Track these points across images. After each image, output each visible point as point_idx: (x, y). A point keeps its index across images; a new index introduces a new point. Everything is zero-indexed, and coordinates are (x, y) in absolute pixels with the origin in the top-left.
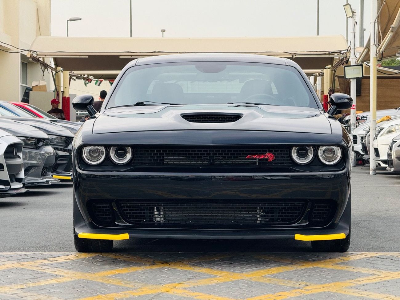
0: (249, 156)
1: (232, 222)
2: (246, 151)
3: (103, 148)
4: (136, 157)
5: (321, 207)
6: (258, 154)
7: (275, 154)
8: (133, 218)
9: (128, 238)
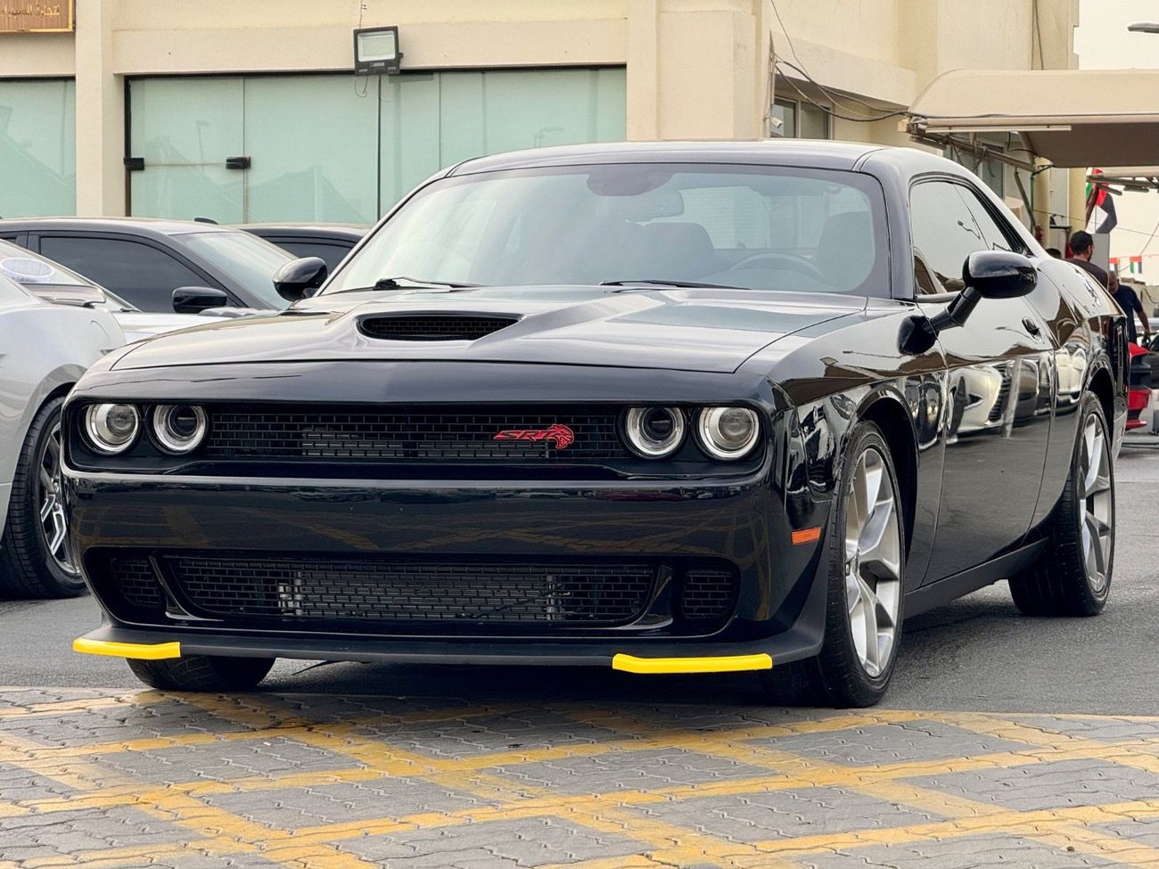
0: (503, 434)
2: (494, 420)
3: (133, 409)
4: (217, 435)
5: (704, 580)
6: (527, 428)
7: (575, 429)
8: (207, 601)
9: (179, 655)
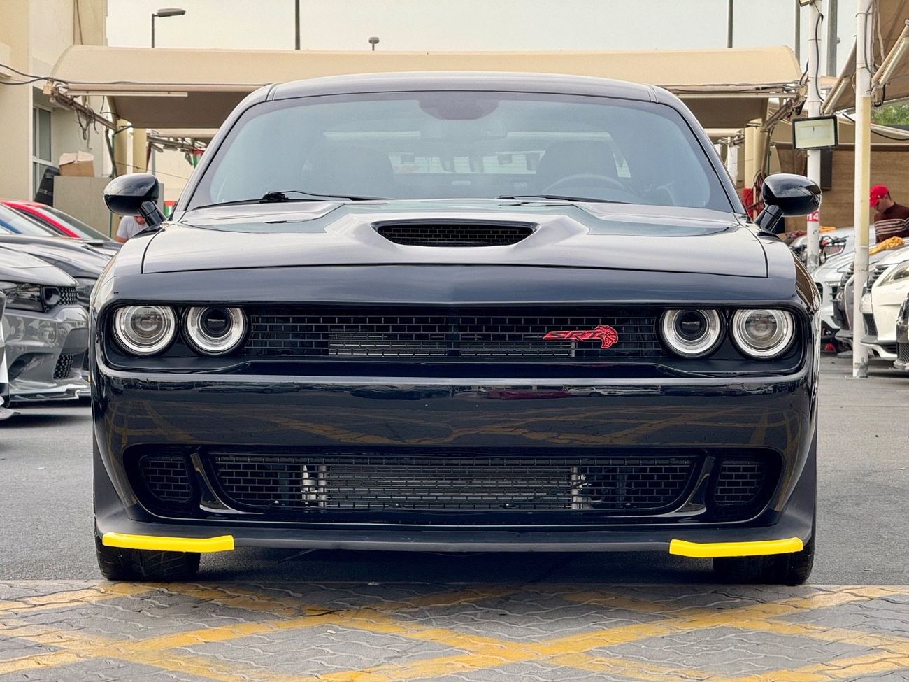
0: (551, 334)
1: (505, 507)
2: (542, 321)
3: (169, 310)
4: (256, 336)
5: (738, 469)
6: (573, 329)
7: (618, 329)
8: (245, 496)
9: (232, 548)
